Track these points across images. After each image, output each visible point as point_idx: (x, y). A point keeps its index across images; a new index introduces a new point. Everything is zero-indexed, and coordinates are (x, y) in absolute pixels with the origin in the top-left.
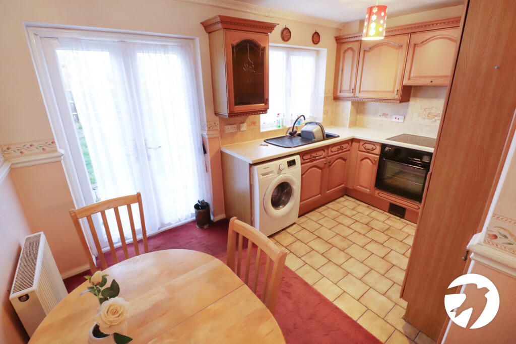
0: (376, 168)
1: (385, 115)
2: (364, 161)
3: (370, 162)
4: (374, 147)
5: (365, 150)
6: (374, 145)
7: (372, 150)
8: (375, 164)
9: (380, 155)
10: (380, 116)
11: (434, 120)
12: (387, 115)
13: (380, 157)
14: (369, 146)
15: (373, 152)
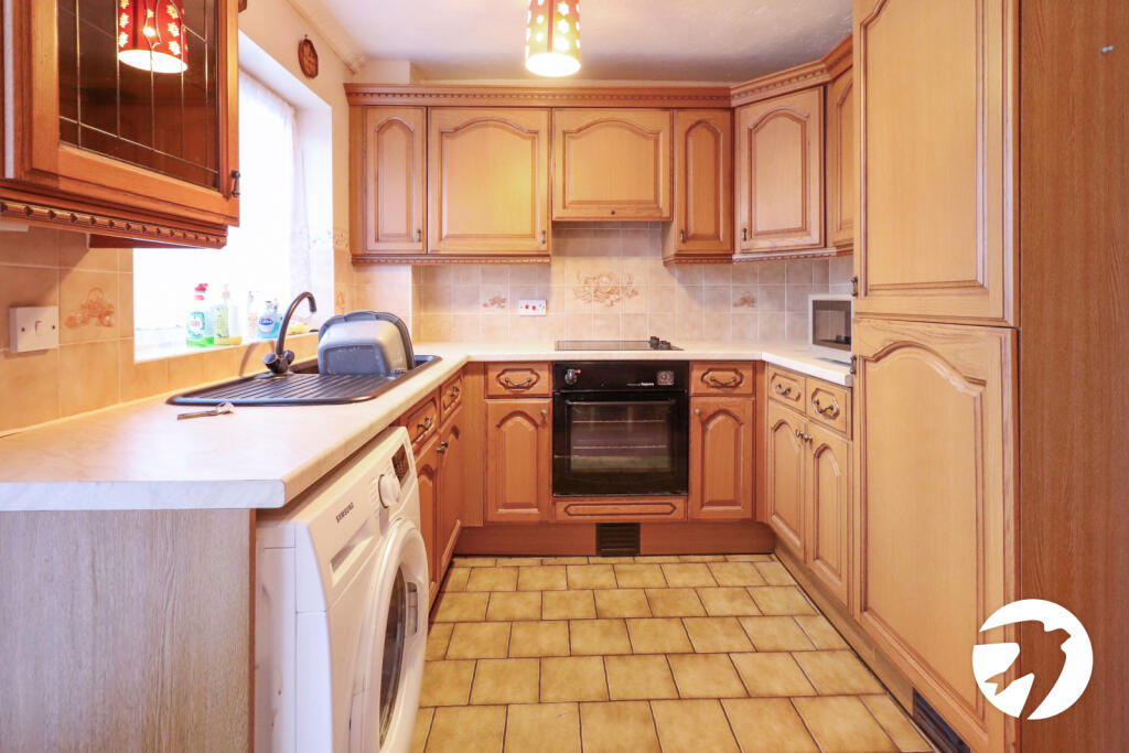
0: (547, 433)
1: (498, 301)
2: (510, 423)
3: (525, 423)
4: (534, 378)
5: (508, 392)
6: (532, 372)
7: (528, 388)
8: (544, 422)
9: (554, 396)
10: (485, 305)
11: (608, 302)
12: (504, 301)
13: (554, 401)
14: (518, 378)
15: (531, 391)
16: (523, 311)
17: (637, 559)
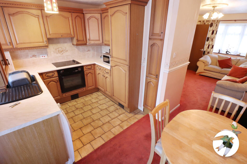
0: (59, 83)
1: (34, 56)
2: (50, 83)
3: (54, 83)
4: (54, 74)
5: (48, 78)
6: (53, 73)
7: (53, 76)
8: (58, 82)
9: (59, 76)
10: (31, 57)
11: (62, 53)
12: (36, 56)
13: (59, 77)
14: (50, 74)
15: (54, 76)
16: (42, 58)
17: (79, 98)
